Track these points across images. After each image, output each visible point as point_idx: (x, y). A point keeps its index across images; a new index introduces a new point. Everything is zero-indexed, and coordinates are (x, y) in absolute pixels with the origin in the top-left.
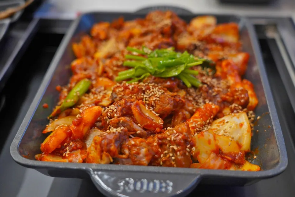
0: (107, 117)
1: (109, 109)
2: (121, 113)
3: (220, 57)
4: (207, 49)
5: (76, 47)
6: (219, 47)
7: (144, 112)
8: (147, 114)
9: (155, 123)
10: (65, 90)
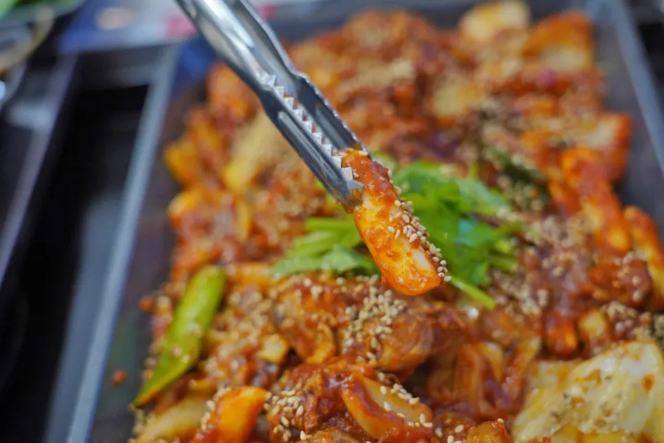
0: (280, 427)
1: (283, 402)
2: (318, 416)
3: (553, 141)
4: (514, 115)
5: (179, 157)
6: (545, 102)
7: (377, 400)
8: (387, 406)
9: (410, 429)
10: (164, 303)
